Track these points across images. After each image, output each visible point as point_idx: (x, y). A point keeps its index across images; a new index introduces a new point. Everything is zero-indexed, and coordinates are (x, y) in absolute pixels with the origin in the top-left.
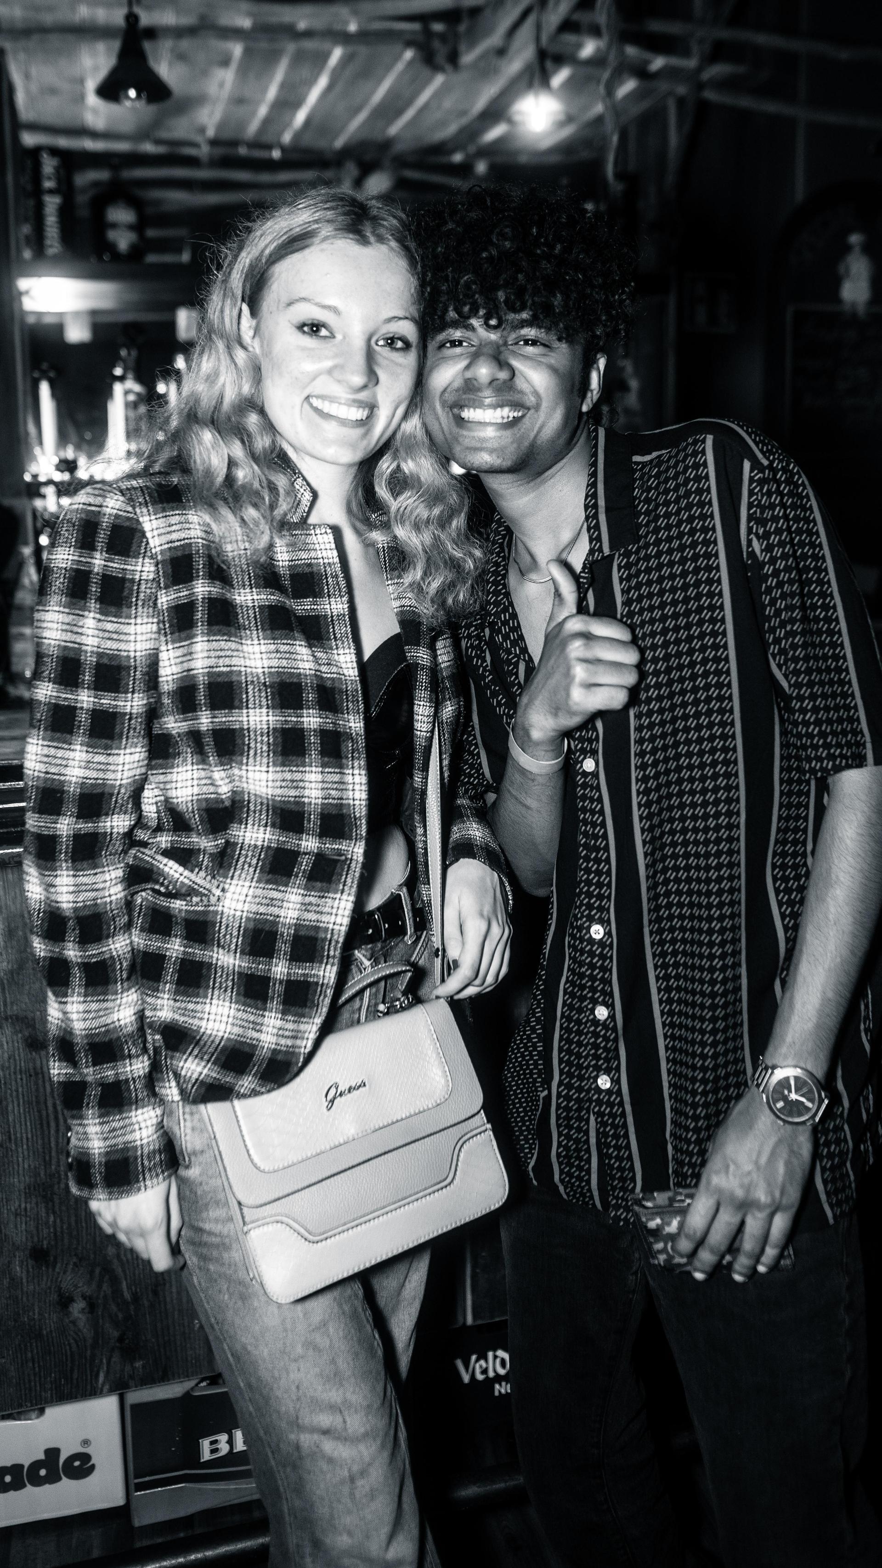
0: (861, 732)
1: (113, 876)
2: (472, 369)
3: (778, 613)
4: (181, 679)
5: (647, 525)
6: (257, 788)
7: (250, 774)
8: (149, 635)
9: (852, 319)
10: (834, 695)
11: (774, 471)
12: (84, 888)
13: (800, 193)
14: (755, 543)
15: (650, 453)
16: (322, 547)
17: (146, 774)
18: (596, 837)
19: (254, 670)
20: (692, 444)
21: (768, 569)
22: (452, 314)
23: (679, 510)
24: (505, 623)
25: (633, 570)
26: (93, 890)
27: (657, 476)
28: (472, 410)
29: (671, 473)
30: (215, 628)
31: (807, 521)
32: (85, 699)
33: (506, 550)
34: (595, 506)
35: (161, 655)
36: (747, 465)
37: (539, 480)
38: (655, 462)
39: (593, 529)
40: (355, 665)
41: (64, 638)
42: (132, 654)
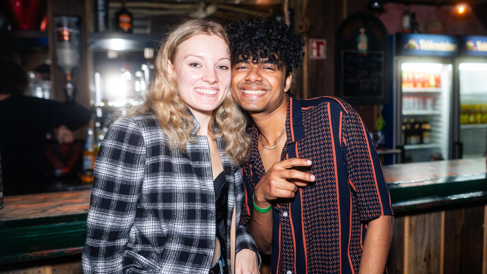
0: (380, 204)
1: (119, 262)
2: (249, 77)
3: (352, 163)
4: (152, 190)
5: (307, 132)
6: (178, 231)
7: (176, 226)
8: (141, 174)
9: (362, 55)
10: (371, 192)
11: (350, 115)
12: (108, 267)
13: (345, 15)
14: (344, 139)
15: (308, 107)
16: (203, 143)
17: (133, 223)
18: (288, 240)
19: (179, 188)
20: (323, 105)
21: (349, 149)
22: (241, 58)
23: (319, 127)
24: (258, 162)
25: (303, 148)
26: (112, 268)
27: (311, 115)
28: (248, 91)
29: (315, 114)
30: (167, 173)
31: (361, 132)
32: (115, 197)
33: (258, 136)
34: (289, 125)
35: (144, 181)
36: (341, 113)
37: (270, 114)
38: (310, 110)
39: (288, 133)
40: (213, 185)
41: (108, 174)
42: (135, 181)
